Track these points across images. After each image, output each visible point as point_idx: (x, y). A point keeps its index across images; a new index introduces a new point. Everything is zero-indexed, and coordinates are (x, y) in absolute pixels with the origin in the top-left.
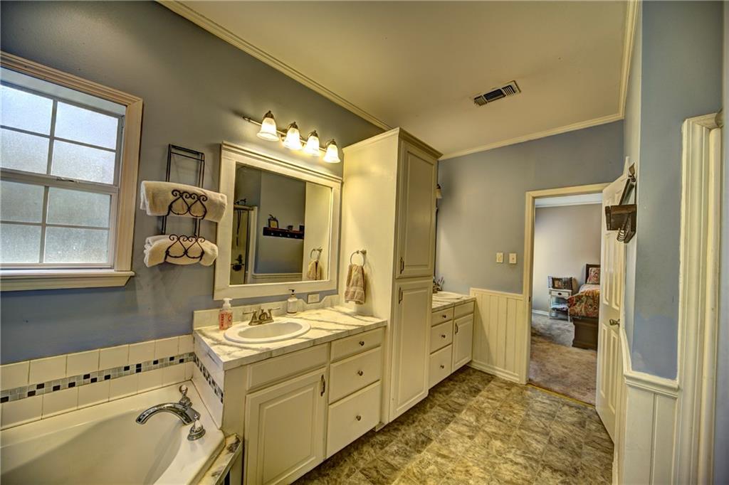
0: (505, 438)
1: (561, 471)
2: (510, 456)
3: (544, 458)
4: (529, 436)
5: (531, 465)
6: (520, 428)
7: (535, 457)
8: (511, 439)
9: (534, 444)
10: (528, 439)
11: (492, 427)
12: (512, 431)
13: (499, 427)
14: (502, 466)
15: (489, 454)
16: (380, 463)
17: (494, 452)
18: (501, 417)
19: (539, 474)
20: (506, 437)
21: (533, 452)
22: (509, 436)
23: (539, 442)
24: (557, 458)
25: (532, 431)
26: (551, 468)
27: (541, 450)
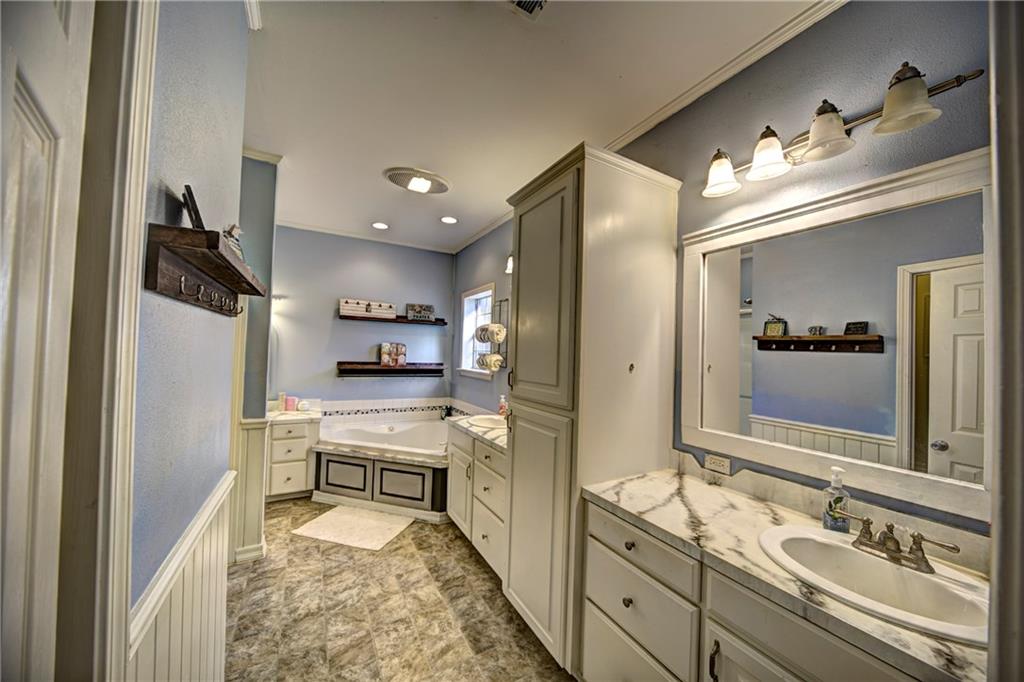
0: (373, 605)
1: (302, 619)
2: (354, 591)
3: (322, 618)
4: (352, 632)
5: (331, 599)
6: (368, 634)
7: (332, 612)
8: (366, 612)
9: (341, 628)
10: (349, 627)
11: (395, 605)
12: (373, 620)
13: (390, 612)
14: (355, 578)
15: (373, 577)
16: (466, 591)
17: (369, 581)
18: (401, 627)
19: (321, 598)
20: (373, 607)
21: (336, 615)
22: (371, 611)
23: (337, 636)
24: (309, 634)
25: (353, 647)
26: (312, 614)
27: (329, 627)
